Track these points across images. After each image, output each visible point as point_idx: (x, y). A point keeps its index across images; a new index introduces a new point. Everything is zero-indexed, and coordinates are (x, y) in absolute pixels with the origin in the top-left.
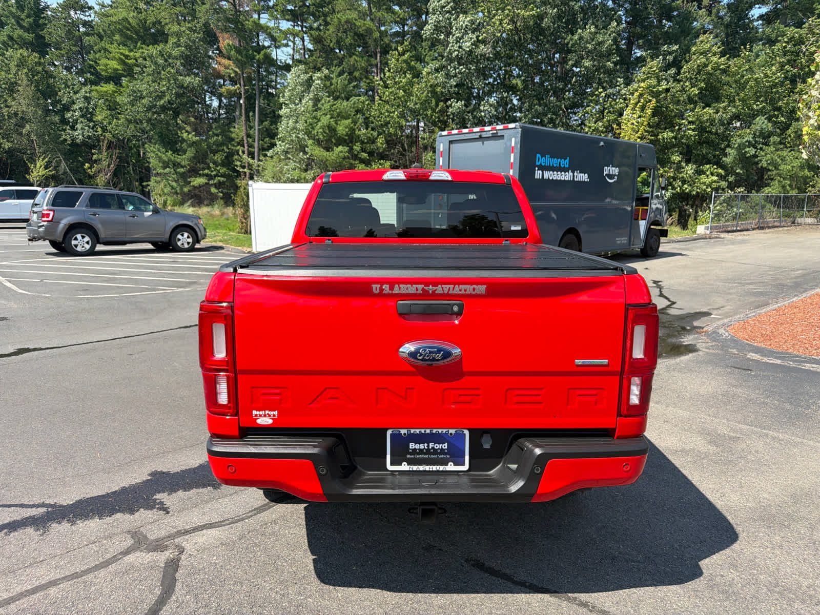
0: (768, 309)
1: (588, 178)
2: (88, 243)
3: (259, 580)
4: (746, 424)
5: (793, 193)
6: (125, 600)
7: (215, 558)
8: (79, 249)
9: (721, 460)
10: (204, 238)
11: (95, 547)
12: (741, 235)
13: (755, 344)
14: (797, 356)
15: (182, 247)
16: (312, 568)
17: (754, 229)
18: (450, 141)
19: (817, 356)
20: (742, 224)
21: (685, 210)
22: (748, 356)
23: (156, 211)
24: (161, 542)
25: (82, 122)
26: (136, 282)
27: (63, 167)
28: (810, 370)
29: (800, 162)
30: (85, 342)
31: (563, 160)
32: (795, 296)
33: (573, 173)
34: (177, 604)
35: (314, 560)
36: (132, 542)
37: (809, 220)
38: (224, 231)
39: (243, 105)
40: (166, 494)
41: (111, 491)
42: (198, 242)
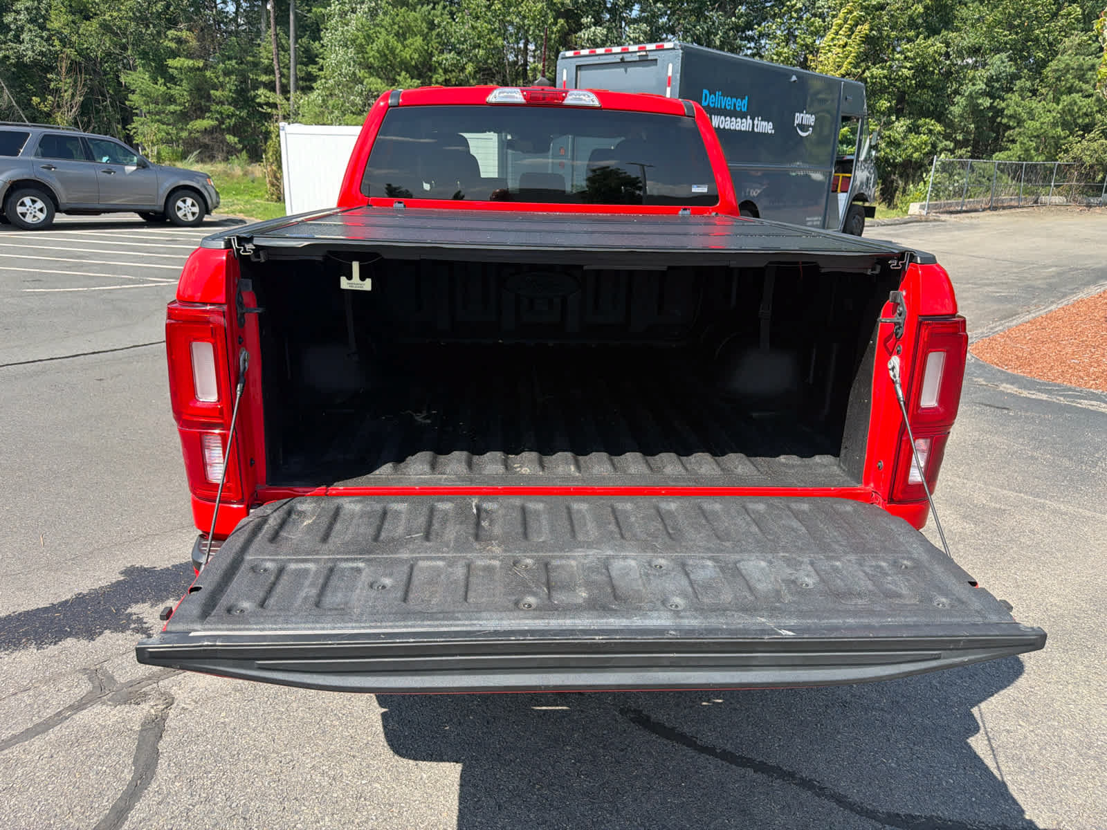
0: (1020, 321)
1: (773, 128)
2: (41, 210)
3: (295, 752)
4: (1010, 490)
5: (1039, 159)
6: (72, 793)
7: (223, 714)
8: (29, 219)
9: (983, 544)
10: (216, 207)
11: (26, 698)
12: (968, 217)
13: (1009, 371)
14: (1070, 389)
15: (183, 219)
16: (381, 729)
17: (984, 210)
18: (577, 66)
19: (1097, 388)
20: (969, 202)
21: (892, 182)
22: (1001, 389)
23: (143, 165)
24: (136, 688)
25: (31, 31)
26: (115, 269)
27: (6, 97)
28: (1088, 409)
29: (1054, 117)
30: (31, 360)
31: (739, 100)
32: (1053, 302)
33: (753, 120)
34: (158, 798)
35: (383, 715)
36: (90, 687)
37: (1057, 199)
38: (247, 198)
39: (272, 11)
40: (147, 605)
41: (59, 600)
42: (208, 212)
